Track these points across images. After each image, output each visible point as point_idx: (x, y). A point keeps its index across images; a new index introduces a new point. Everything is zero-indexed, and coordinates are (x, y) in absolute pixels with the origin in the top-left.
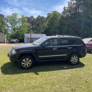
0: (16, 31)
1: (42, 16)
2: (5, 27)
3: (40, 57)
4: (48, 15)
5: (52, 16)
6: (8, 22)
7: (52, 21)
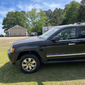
0: (36, 25)
1: (60, 9)
2: (26, 22)
3: (47, 56)
4: (65, 6)
5: (69, 7)
6: (28, 17)
7: (70, 12)
